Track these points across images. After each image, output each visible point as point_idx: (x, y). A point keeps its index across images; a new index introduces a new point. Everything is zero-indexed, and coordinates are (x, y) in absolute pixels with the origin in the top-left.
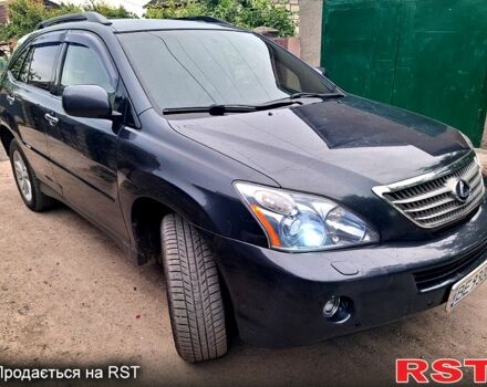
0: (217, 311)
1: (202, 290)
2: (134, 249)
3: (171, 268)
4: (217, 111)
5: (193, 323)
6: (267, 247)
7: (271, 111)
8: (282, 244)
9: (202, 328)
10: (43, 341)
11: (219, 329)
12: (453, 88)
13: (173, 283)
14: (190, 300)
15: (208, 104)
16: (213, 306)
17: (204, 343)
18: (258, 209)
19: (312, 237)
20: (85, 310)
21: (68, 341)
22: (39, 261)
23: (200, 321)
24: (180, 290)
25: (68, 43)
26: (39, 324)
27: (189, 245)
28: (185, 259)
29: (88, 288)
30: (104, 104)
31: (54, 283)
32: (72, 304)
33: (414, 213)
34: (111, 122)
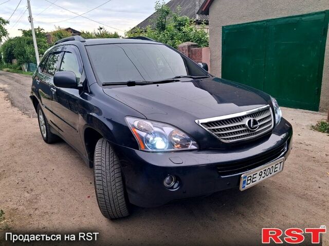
0: (119, 187)
1: (111, 175)
2: (88, 158)
3: (96, 164)
4: (131, 84)
5: (106, 193)
6: (138, 150)
7: (159, 84)
8: (146, 148)
9: (111, 197)
10: (36, 206)
11: (120, 198)
12: (299, 75)
13: (96, 171)
14: (105, 181)
15: (126, 81)
16: (117, 184)
17: (113, 205)
18: (136, 130)
19: (160, 144)
20: (61, 192)
21: (49, 207)
22: (44, 168)
23: (110, 192)
24: (100, 175)
25: (65, 52)
26: (36, 198)
27: (107, 152)
28: (104, 159)
29: (66, 182)
30: (74, 81)
31: (49, 179)
32: (56, 189)
33: (219, 134)
34: (78, 90)
